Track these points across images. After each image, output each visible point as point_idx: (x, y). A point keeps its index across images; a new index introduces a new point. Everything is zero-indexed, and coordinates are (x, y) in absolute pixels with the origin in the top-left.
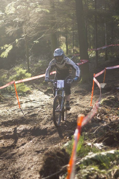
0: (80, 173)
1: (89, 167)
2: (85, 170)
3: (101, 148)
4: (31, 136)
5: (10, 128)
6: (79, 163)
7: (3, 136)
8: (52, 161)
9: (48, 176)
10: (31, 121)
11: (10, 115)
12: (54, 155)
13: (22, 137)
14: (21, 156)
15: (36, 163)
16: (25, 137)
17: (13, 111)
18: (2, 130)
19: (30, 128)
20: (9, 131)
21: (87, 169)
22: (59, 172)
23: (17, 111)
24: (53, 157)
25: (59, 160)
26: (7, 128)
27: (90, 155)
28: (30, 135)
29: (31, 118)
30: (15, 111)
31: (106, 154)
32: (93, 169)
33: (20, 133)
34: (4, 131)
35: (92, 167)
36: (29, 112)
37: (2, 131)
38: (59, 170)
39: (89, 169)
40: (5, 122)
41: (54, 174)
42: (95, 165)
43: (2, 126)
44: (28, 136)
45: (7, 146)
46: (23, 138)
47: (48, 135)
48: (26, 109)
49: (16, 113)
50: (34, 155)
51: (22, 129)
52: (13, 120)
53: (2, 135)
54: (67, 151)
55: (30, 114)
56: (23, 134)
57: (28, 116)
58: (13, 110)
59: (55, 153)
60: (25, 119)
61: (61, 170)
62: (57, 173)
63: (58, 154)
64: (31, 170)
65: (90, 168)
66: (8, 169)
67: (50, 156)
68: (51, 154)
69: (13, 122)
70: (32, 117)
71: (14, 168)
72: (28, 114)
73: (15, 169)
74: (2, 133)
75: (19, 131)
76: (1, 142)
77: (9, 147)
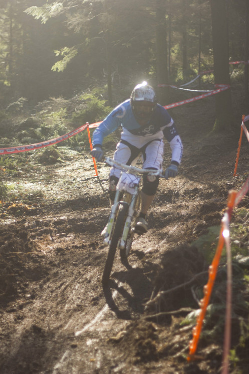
5: (84, 212)
7: (72, 227)
8: (177, 265)
11: (79, 188)
12: (179, 256)
17: (85, 182)
20: (83, 217)
22: (188, 283)
23: (92, 182)
26: (78, 212)
27: (239, 259)
30: (90, 181)
34: (74, 217)
37: (71, 217)
40: (72, 201)
41: (180, 286)
43: (68, 209)
45: (83, 245)
47: (156, 227)
49: (92, 186)
50: (133, 261)
52: (88, 198)
53: (70, 224)
54: (200, 250)
58: (83, 178)
61: (193, 279)
62: (185, 284)
63: (187, 255)
69: (88, 203)
74: (71, 221)
75: (101, 218)
76: (69, 237)
77: (86, 246)
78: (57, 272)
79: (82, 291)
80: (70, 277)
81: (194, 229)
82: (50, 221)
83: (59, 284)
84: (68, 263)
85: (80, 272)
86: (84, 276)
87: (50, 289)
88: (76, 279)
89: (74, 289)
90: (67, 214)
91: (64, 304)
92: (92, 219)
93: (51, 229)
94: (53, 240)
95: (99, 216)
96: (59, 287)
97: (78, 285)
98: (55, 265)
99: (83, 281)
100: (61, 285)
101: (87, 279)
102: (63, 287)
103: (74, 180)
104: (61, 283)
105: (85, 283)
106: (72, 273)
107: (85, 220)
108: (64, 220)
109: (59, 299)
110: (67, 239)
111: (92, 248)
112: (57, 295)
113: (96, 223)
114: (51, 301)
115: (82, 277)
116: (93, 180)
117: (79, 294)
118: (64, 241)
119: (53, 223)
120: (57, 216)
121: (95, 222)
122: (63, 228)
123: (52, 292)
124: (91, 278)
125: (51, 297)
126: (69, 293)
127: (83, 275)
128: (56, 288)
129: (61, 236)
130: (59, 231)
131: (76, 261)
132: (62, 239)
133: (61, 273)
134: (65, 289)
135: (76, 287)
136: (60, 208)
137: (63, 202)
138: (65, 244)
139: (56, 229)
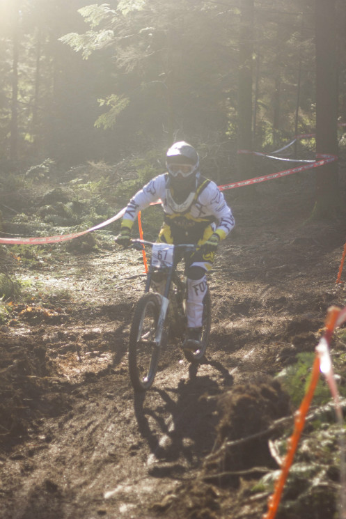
0: (314, 437)
1: (334, 426)
2: (327, 434)
6: (311, 416)
7: (109, 344)
8: (252, 406)
9: (242, 439)
11: (121, 289)
12: (255, 394)
16: (164, 349)
17: (129, 280)
21: (331, 431)
23: (139, 281)
24: (252, 398)
25: (266, 406)
26: (117, 323)
28: (177, 347)
30: (136, 280)
34: (111, 330)
37: (107, 330)
38: (266, 429)
39: (336, 431)
40: (110, 306)
43: (103, 317)
44: (172, 348)
45: (122, 369)
49: (139, 287)
52: (132, 303)
53: (106, 339)
54: (284, 387)
58: (128, 276)
59: (258, 389)
61: (271, 427)
62: (261, 433)
63: (265, 392)
67: (246, 395)
68: (247, 391)
69: (132, 310)
74: (107, 335)
76: (103, 357)
77: (126, 371)
78: (84, 407)
79: (118, 434)
80: (102, 413)
81: (278, 355)
82: (78, 334)
83: (86, 423)
84: (100, 394)
85: (115, 408)
86: (122, 414)
87: (73, 429)
88: (110, 416)
89: (106, 431)
90: (102, 325)
91: (91, 452)
93: (79, 344)
94: (81, 361)
96: (86, 428)
97: (113, 425)
98: (81, 396)
99: (120, 421)
100: (89, 424)
101: (125, 418)
102: (92, 427)
103: (115, 277)
104: (88, 421)
105: (122, 423)
106: (105, 409)
108: (97, 333)
109: (85, 444)
110: (101, 359)
112: (82, 438)
114: (74, 446)
115: (119, 415)
116: (140, 279)
117: (113, 439)
118: (96, 363)
119: (82, 337)
120: (89, 328)
122: (96, 344)
123: (75, 433)
124: (130, 417)
125: (73, 441)
126: (98, 437)
127: (120, 412)
128: (82, 429)
129: (93, 356)
130: (90, 348)
131: (111, 392)
132: (94, 360)
133: (89, 407)
134: (94, 430)
135: (110, 429)
136: (93, 315)
137: (98, 307)
138: (97, 366)
139: (85, 345)
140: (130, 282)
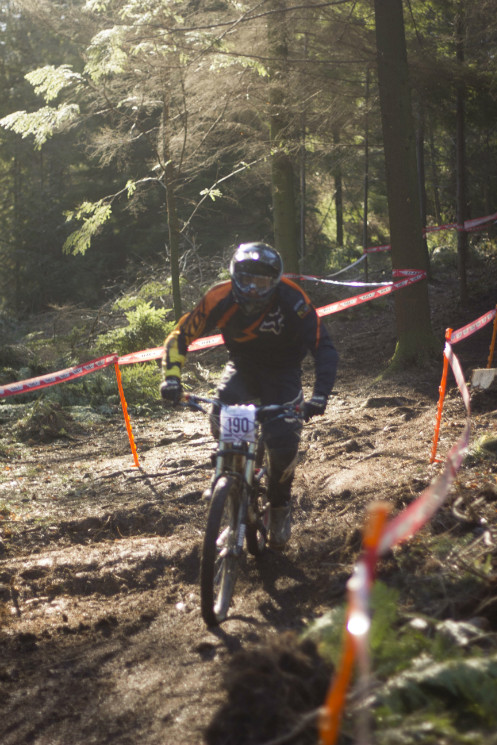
1: (412, 718)
2: (397, 733)
3: (464, 641)
4: (181, 586)
5: (93, 547)
6: (372, 699)
7: (64, 584)
10: (183, 522)
11: (94, 494)
12: (266, 668)
13: (142, 588)
14: (134, 669)
15: (196, 697)
16: (153, 587)
17: (108, 480)
18: (62, 559)
19: (178, 553)
20: (88, 561)
21: (407, 729)
22: (287, 737)
23: (123, 480)
24: (262, 675)
25: (288, 688)
26: (79, 549)
27: (421, 669)
28: (175, 582)
29: (181, 508)
30: (118, 479)
31: (484, 665)
32: (428, 726)
33: (133, 569)
34: (69, 562)
35: (426, 721)
36: (173, 484)
37: (62, 561)
38: (288, 731)
39: (415, 728)
40: (73, 523)
42: (437, 712)
43: (61, 540)
44: (166, 584)
45: (81, 625)
46: (145, 594)
48: (162, 472)
49: (122, 488)
50: (188, 664)
51: (143, 554)
52: (107, 515)
53: (60, 576)
54: (323, 648)
55: (180, 494)
56: (147, 575)
57: (172, 501)
58: (107, 473)
59: (275, 658)
60: (157, 514)
61: (297, 728)
63: (287, 661)
64: (175, 727)
65: (419, 722)
66: (78, 718)
67: (250, 671)
69: (108, 526)
70: (187, 503)
71: (106, 717)
72: (168, 491)
73: (110, 721)
74: (61, 570)
75: (130, 562)
76: (54, 606)
77: (87, 627)
82: (15, 571)
84: (38, 670)
90: (54, 553)
92: (110, 564)
93: (16, 587)
94: (19, 613)
95: (125, 557)
99: (63, 718)
101: (72, 712)
103: (87, 476)
105: (67, 721)
106: (40, 698)
107: (94, 567)
108: (46, 568)
110: (50, 610)
111: (100, 632)
113: (119, 574)
116: (125, 477)
118: (42, 616)
119: (21, 575)
120: (32, 559)
121: (114, 571)
122: (44, 585)
124: (81, 709)
129: (35, 605)
130: (35, 591)
131: (57, 666)
132: (38, 611)
136: (43, 540)
137: (52, 525)
138: (43, 622)
139: (28, 588)
140: (109, 482)
